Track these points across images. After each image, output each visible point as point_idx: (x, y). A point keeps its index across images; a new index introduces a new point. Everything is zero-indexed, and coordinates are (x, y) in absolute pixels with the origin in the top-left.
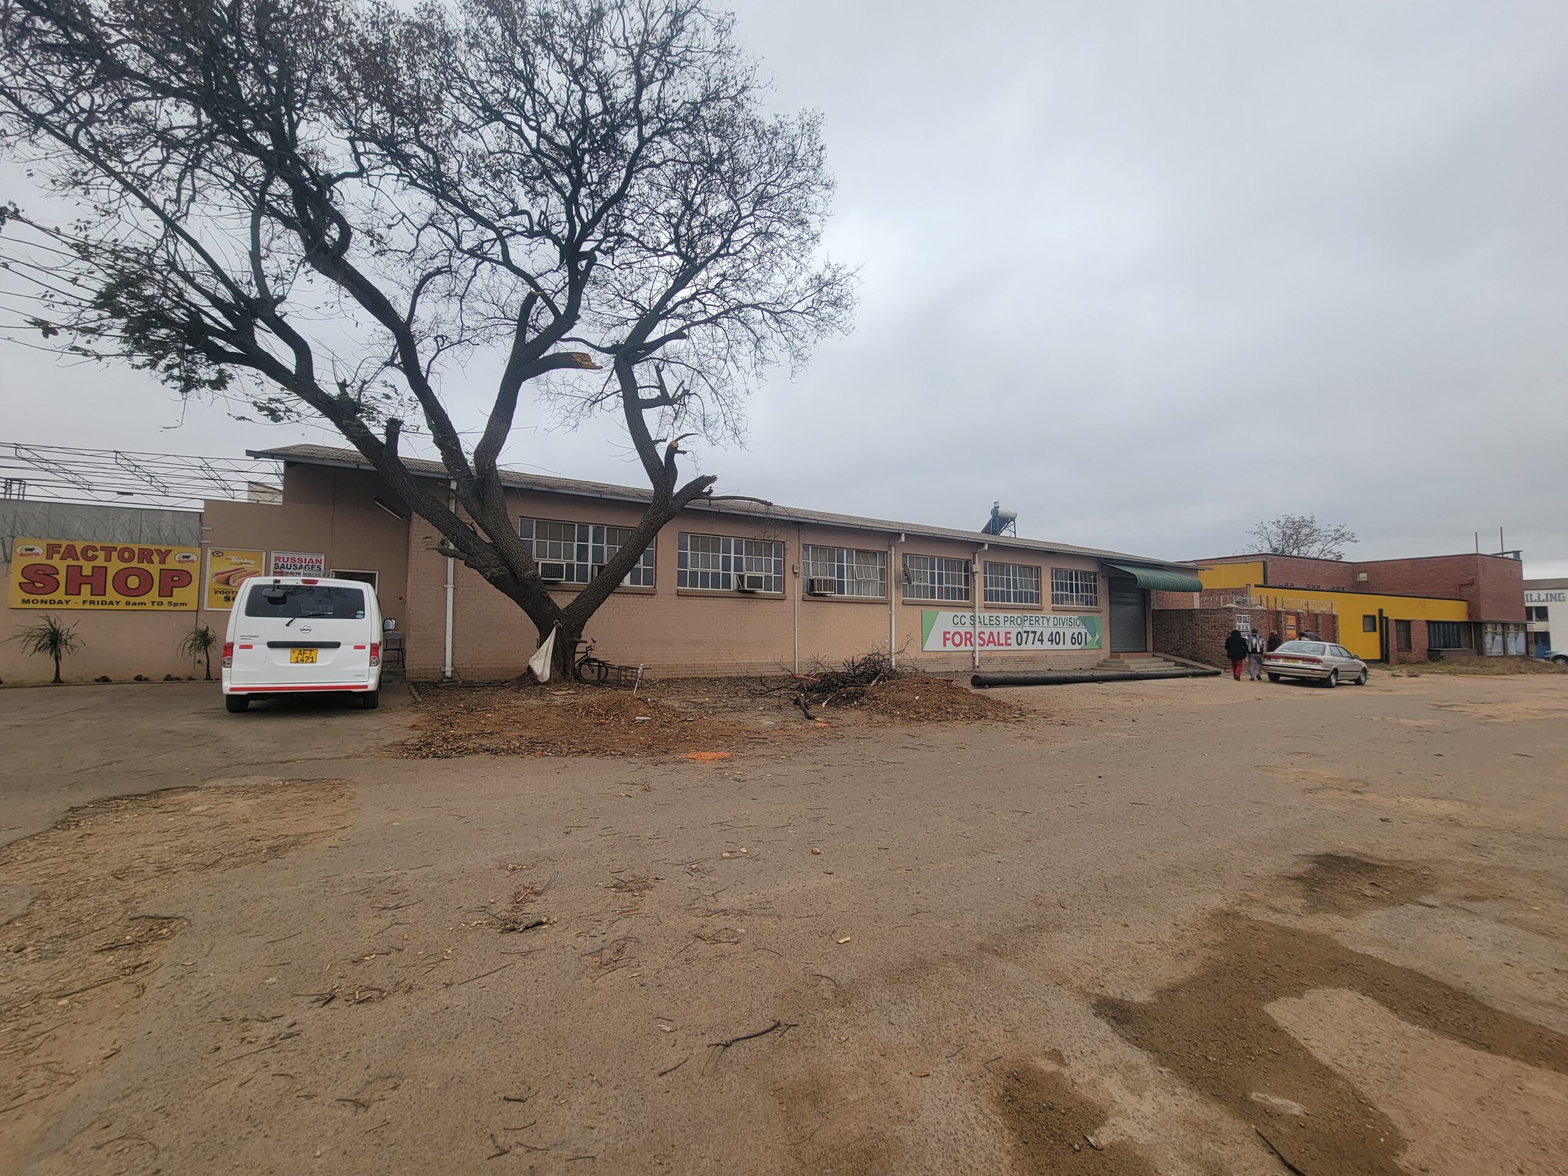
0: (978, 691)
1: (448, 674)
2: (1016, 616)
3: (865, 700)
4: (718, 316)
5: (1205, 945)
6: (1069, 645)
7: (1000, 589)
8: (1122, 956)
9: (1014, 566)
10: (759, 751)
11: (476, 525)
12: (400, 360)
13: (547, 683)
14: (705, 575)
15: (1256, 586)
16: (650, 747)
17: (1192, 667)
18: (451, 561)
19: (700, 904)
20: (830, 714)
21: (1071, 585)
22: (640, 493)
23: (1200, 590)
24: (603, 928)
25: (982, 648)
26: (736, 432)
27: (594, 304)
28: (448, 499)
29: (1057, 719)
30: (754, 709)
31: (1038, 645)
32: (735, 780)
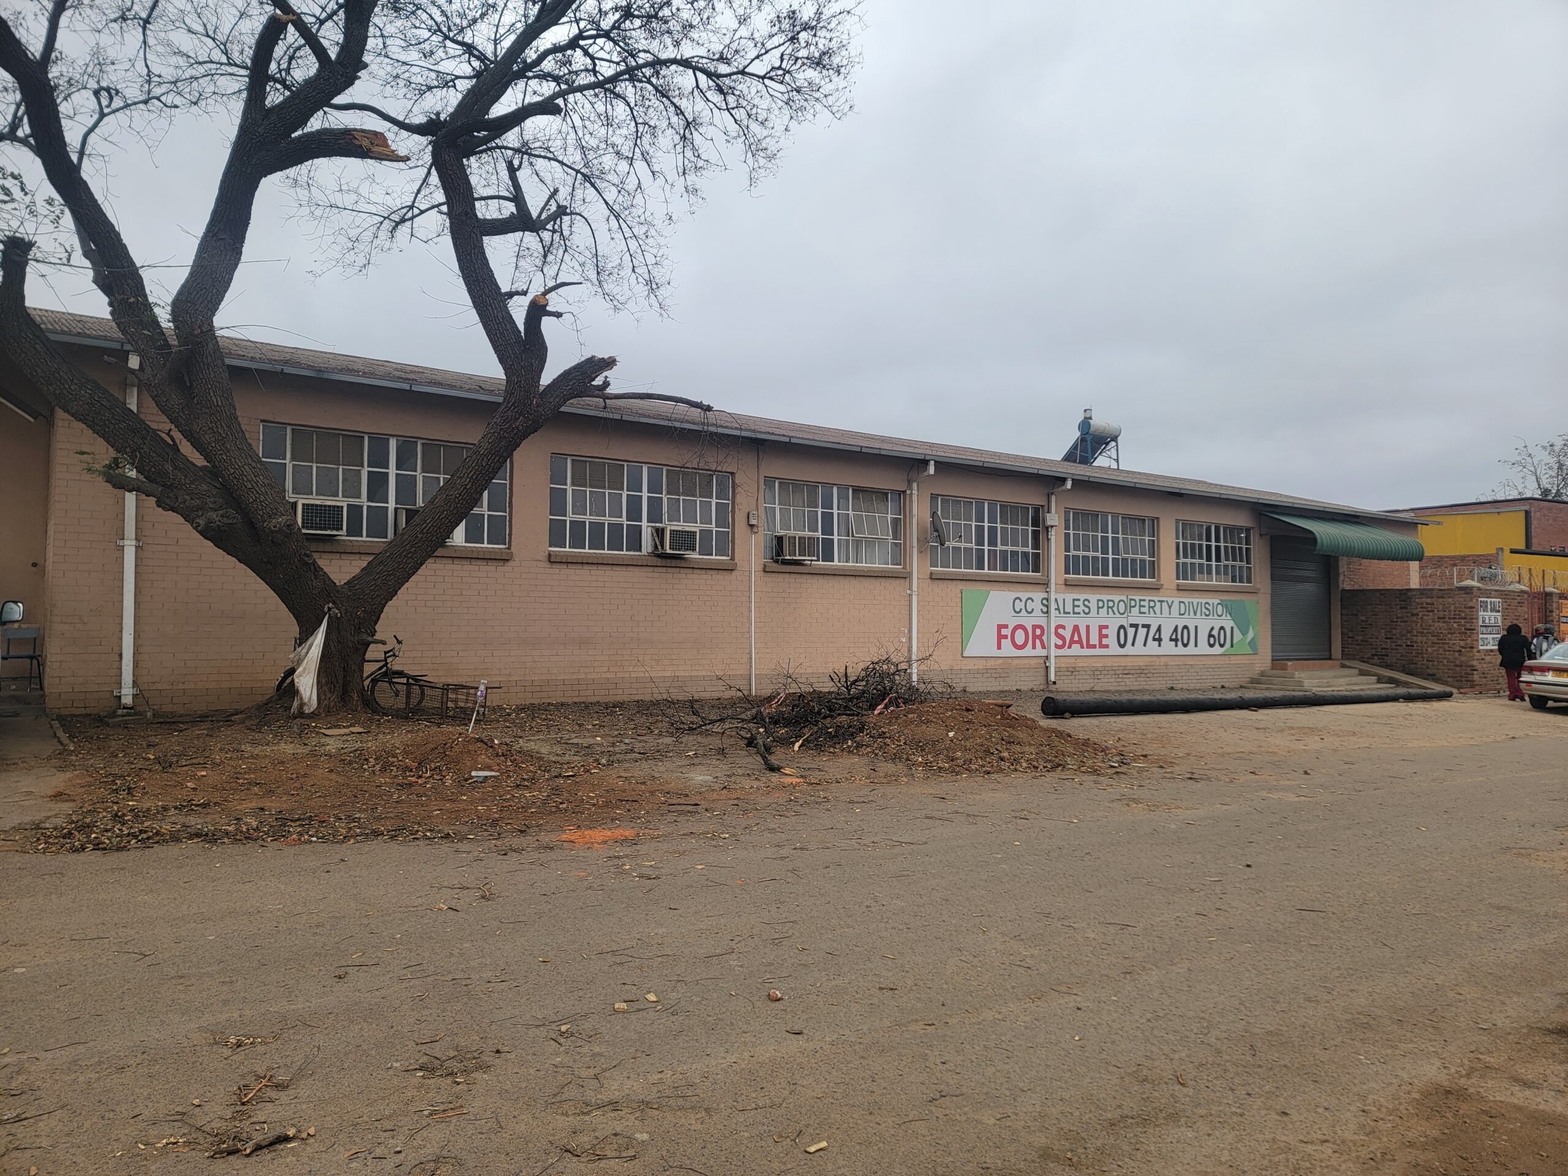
0: (1054, 723)
1: (127, 700)
2: (1116, 598)
3: (865, 738)
4: (615, 79)
5: (1411, 1144)
6: (1203, 648)
7: (1091, 554)
8: (1277, 1164)
9: (1115, 516)
10: (687, 825)
11: (177, 435)
12: (28, 130)
13: (313, 716)
14: (597, 528)
15: (1513, 551)
16: (495, 823)
17: (1406, 684)
18: (130, 498)
19: (571, 1092)
20: (808, 760)
21: (1209, 547)
22: (481, 384)
23: (1419, 557)
24: (398, 1143)
25: (1061, 652)
26: (652, 285)
27: (395, 48)
28: (124, 386)
29: (1182, 769)
30: (679, 754)
31: (1152, 648)
32: (641, 876)
